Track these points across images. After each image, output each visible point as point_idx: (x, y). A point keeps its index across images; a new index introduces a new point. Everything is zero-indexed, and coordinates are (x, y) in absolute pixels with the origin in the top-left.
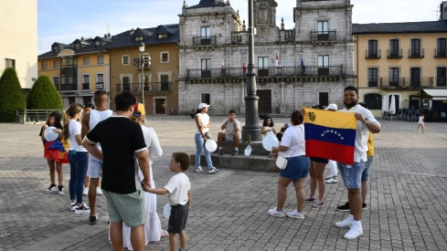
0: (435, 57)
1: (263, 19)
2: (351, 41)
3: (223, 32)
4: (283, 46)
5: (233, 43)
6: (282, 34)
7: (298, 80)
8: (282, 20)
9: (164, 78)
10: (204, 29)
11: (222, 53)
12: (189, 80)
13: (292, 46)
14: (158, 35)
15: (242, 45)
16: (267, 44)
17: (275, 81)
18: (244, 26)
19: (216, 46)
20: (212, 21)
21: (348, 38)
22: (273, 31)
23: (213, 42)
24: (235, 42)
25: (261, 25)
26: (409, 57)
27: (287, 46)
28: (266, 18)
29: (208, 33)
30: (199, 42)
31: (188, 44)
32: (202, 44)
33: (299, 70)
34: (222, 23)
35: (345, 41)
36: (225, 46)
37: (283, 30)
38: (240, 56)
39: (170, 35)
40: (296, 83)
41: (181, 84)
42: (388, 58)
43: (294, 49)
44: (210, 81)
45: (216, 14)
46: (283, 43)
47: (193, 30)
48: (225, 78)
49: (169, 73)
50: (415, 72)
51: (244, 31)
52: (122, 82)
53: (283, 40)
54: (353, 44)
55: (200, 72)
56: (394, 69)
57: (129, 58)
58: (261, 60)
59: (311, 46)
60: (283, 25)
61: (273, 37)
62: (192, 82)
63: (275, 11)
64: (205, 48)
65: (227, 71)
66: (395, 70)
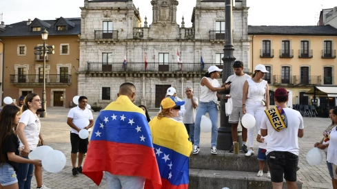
0: (322, 58)
1: (164, 17)
2: (247, 41)
3: (124, 27)
4: (183, 43)
5: (135, 39)
6: (183, 32)
7: (198, 76)
8: (183, 19)
9: (64, 70)
10: (105, 24)
11: (123, 48)
12: (89, 73)
13: (192, 44)
14: (57, 27)
15: (143, 41)
16: (168, 41)
17: (176, 76)
18: (146, 23)
19: (118, 41)
20: (114, 16)
21: (244, 38)
22: (174, 29)
23: (114, 36)
24: (138, 38)
25: (162, 22)
26: (299, 57)
27: (187, 43)
28: (167, 16)
29: (110, 27)
30: (101, 36)
31: (89, 37)
32: (103, 38)
33: (199, 66)
34: (124, 19)
35: (241, 41)
36: (126, 41)
37: (183, 28)
38: (141, 51)
39: (71, 28)
40: (195, 79)
41: (81, 77)
42: (280, 57)
43: (194, 46)
44: (111, 74)
45: (119, 9)
46: (183, 40)
47: (94, 24)
48: (126, 72)
49: (69, 66)
50: (305, 71)
51: (146, 27)
52: (17, 72)
53: (183, 37)
54: (248, 44)
55: (100, 66)
56: (285, 67)
57: (25, 49)
58: (161, 55)
59: (210, 44)
60: (183, 23)
61: (174, 34)
62: (93, 75)
63: (176, 9)
64: (106, 42)
65: (128, 65)
66: (286, 69)
